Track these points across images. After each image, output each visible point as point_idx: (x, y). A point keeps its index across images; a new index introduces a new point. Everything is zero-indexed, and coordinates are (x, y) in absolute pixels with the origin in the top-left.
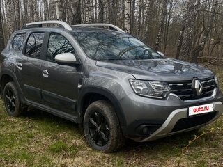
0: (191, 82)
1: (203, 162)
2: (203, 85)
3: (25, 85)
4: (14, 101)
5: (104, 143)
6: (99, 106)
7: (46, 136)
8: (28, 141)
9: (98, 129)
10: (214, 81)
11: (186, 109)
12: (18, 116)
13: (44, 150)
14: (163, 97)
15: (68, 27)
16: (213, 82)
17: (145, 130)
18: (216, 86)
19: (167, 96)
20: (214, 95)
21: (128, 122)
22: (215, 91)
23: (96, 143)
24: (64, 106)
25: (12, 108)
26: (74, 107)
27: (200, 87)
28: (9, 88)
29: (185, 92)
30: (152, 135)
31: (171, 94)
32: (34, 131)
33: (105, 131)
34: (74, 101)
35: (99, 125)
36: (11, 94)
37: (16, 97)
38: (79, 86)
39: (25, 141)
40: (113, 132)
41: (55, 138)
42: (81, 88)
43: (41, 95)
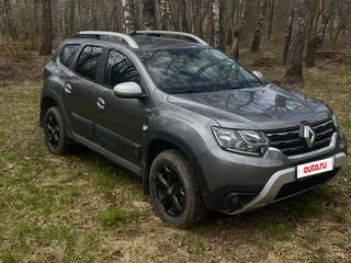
0: (297, 128)
1: (321, 250)
2: (316, 131)
3: (74, 114)
4: (57, 133)
5: (178, 213)
6: (170, 159)
7: (97, 193)
8: (72, 202)
9: (170, 191)
10: (332, 123)
11: (292, 169)
12: (62, 154)
13: (93, 219)
14: (259, 152)
15: (133, 43)
16: (331, 125)
17: (235, 200)
18: (335, 130)
19: (265, 151)
20: (332, 145)
21: (211, 188)
22: (333, 138)
23: (166, 211)
24: (124, 150)
25: (54, 143)
26: (136, 154)
27: (311, 135)
28: (51, 114)
29: (290, 144)
30: (246, 207)
31: (270, 149)
32: (81, 183)
33: (179, 196)
34: (138, 146)
35: (170, 184)
36: (54, 123)
37: (60, 128)
38: (145, 128)
39: (67, 202)
40: (190, 199)
41: (109, 197)
42: (147, 131)
43: (94, 130)
